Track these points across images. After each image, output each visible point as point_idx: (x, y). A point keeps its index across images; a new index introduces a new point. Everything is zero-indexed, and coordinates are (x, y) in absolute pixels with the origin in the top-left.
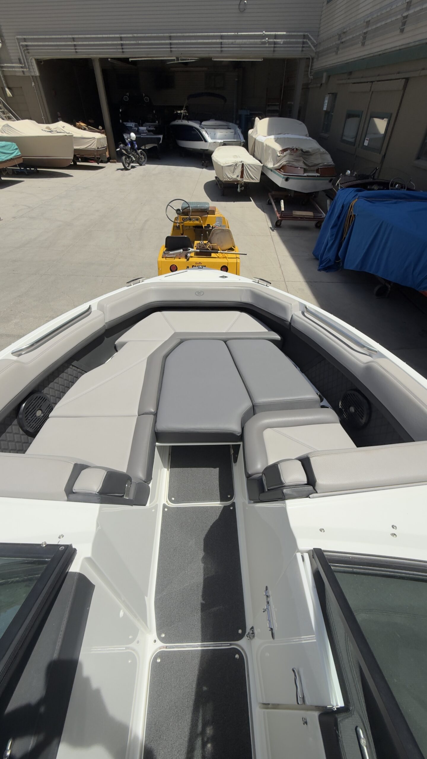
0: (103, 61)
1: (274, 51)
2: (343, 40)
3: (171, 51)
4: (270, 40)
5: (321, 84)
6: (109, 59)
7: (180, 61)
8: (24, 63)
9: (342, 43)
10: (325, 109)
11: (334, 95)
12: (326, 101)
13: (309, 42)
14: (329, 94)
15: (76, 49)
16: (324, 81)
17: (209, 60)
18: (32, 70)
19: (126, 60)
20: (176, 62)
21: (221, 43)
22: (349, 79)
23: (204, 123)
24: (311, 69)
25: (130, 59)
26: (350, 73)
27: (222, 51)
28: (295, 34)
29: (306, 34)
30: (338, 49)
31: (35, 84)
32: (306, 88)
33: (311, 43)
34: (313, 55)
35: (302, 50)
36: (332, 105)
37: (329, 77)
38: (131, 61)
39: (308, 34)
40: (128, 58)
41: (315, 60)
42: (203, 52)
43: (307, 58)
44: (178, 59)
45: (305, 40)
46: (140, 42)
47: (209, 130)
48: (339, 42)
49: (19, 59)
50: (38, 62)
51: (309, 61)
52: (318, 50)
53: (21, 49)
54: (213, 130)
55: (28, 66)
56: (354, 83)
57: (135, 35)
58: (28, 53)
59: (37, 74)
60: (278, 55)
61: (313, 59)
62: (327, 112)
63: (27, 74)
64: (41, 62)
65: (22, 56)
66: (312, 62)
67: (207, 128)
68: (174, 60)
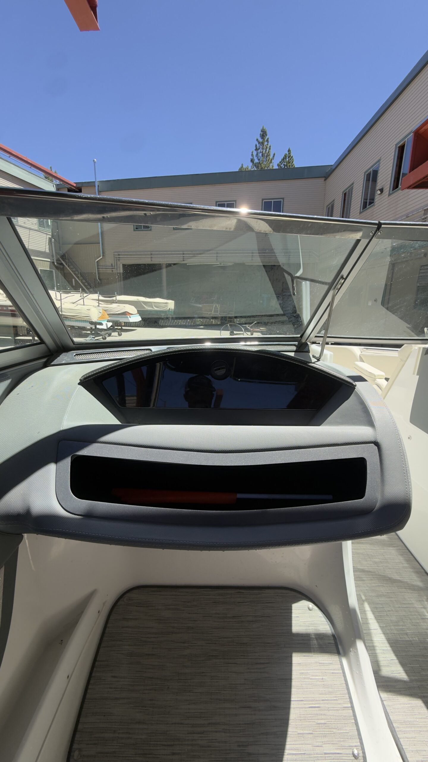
0: (168, 265)
8: (115, 266)
15: (151, 259)
18: (118, 270)
31: (118, 277)
38: (188, 265)
40: (186, 264)
44: (221, 264)
49: (112, 264)
50: (124, 266)
53: (114, 259)
55: (117, 267)
58: (119, 261)
59: (122, 271)
63: (115, 271)
64: (126, 266)
65: (114, 263)
68: (218, 264)
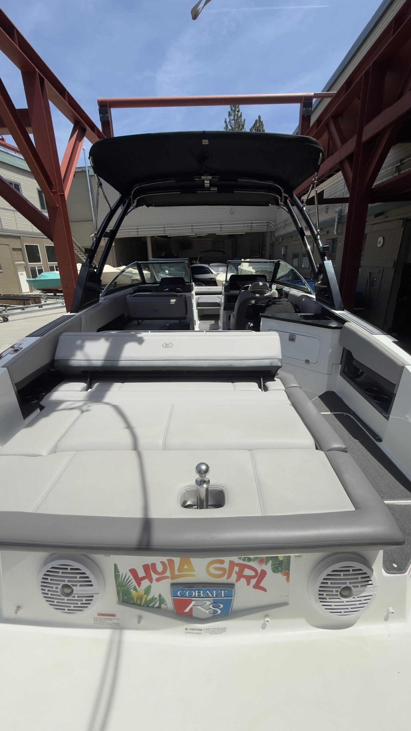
0: (153, 237)
1: (251, 229)
2: (286, 223)
3: (192, 232)
4: (248, 225)
5: (280, 243)
6: (155, 237)
7: (197, 236)
9: (286, 224)
10: (283, 254)
11: (286, 247)
12: (283, 250)
13: (271, 225)
14: (284, 246)
15: (138, 233)
16: (280, 241)
17: (215, 234)
19: (166, 237)
20: (195, 236)
21: (221, 227)
22: (291, 239)
23: (211, 264)
24: (274, 236)
25: (168, 236)
26: (292, 237)
27: (221, 230)
28: (263, 221)
29: (269, 221)
30: (285, 227)
32: (272, 245)
33: (272, 225)
34: (274, 230)
35: (267, 229)
36: (286, 251)
37: (283, 239)
38: (169, 237)
39: (270, 221)
40: (167, 236)
41: (275, 232)
42: (211, 231)
43: (271, 232)
44: (196, 235)
45: (268, 224)
46: (175, 228)
47: (214, 268)
48: (284, 224)
51: (272, 233)
52: (276, 228)
54: (217, 268)
56: (294, 241)
57: (173, 226)
60: (253, 231)
61: (274, 232)
62: (284, 255)
66: (274, 233)
67: (213, 267)
68: (194, 235)
